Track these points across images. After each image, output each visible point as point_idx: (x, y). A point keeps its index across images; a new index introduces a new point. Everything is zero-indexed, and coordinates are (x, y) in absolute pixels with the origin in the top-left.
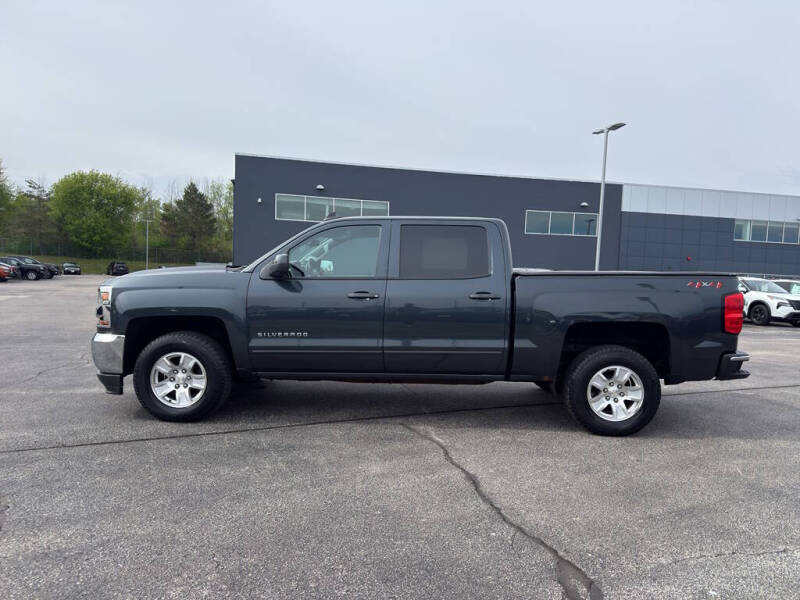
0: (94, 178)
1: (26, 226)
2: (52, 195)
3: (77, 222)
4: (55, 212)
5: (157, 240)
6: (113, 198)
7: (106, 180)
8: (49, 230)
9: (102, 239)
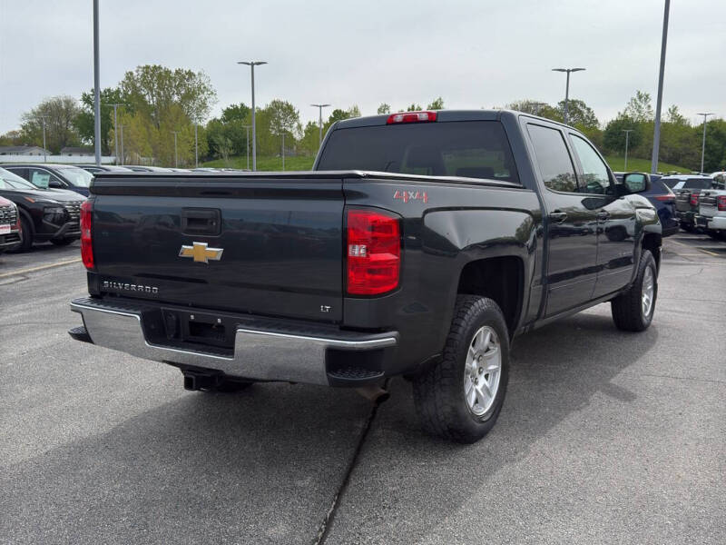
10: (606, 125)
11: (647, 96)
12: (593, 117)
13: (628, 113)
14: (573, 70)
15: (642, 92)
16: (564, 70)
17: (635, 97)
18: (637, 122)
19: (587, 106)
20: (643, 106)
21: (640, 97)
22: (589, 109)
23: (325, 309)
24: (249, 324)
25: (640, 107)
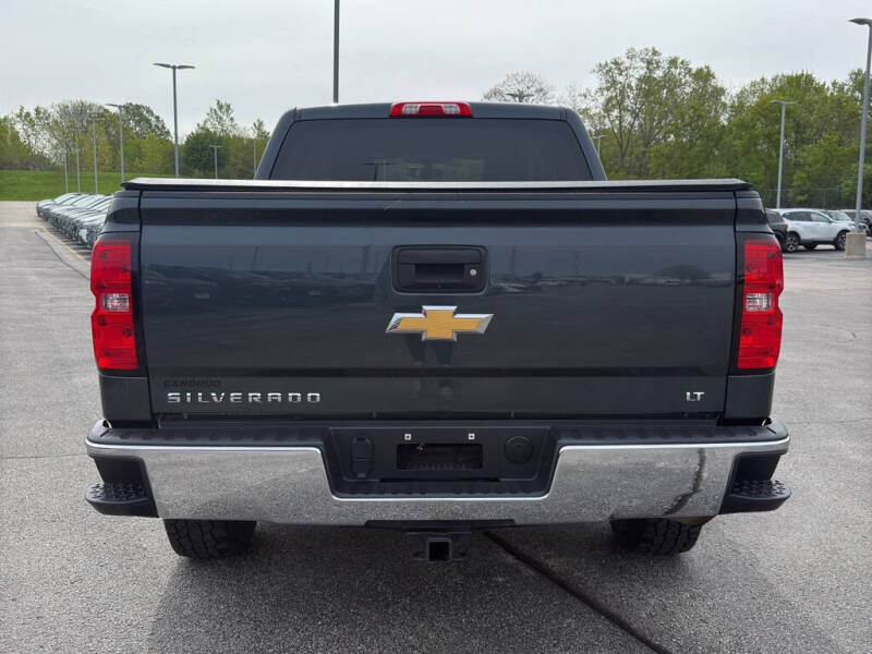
10: (185, 139)
11: (229, 106)
12: (163, 127)
13: (209, 126)
14: (180, 67)
15: (223, 102)
16: (168, 66)
17: (215, 107)
18: (220, 137)
19: (156, 113)
20: (225, 118)
21: (221, 107)
22: (157, 118)
23: (693, 396)
24: (578, 436)
25: (221, 118)
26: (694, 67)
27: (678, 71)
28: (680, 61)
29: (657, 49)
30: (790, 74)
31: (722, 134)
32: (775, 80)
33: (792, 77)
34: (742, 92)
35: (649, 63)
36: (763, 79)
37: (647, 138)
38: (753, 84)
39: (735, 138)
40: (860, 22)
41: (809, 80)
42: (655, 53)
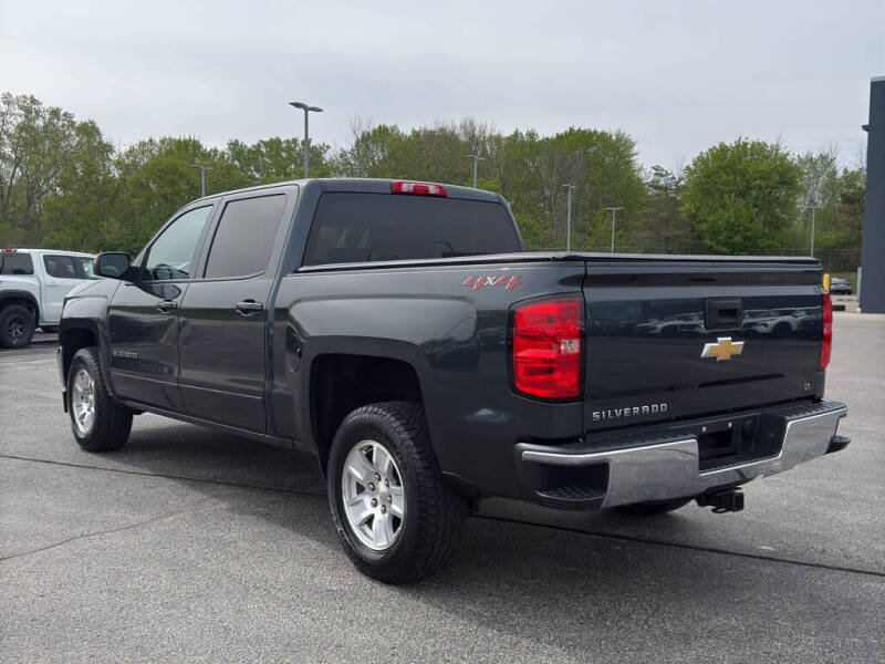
0: (741, 148)
1: (650, 229)
2: (682, 183)
3: (711, 218)
4: (686, 208)
5: (831, 237)
6: (766, 176)
7: (758, 149)
8: (677, 232)
9: (746, 239)
23: (807, 387)
26: (78, 120)
27: (60, 123)
28: (62, 113)
29: (36, 98)
30: (178, 138)
31: (117, 192)
32: (163, 142)
33: (179, 141)
34: (130, 151)
35: (28, 111)
36: (151, 141)
37: (32, 190)
38: (143, 144)
39: (133, 196)
40: (297, 105)
41: (196, 145)
42: (34, 101)
